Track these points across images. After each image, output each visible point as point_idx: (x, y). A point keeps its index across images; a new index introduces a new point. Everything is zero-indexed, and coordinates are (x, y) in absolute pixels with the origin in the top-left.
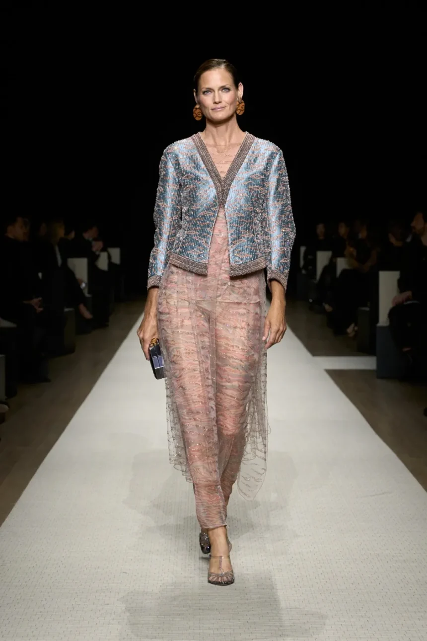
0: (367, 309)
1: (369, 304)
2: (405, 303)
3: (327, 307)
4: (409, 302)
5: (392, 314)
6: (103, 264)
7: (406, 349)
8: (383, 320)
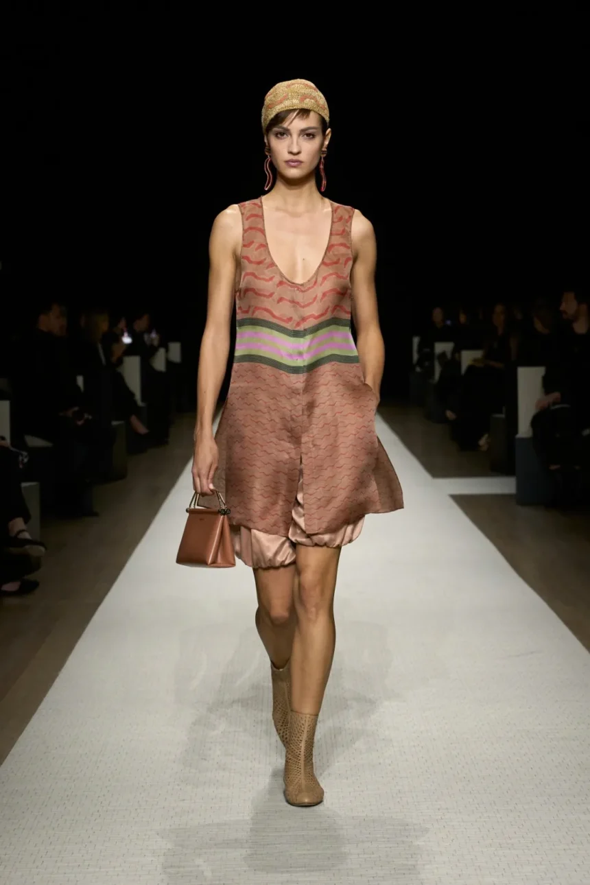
0: (503, 416)
1: (504, 409)
2: (553, 408)
3: (450, 414)
4: (557, 407)
5: (536, 422)
6: (159, 363)
7: (553, 467)
8: (524, 429)
